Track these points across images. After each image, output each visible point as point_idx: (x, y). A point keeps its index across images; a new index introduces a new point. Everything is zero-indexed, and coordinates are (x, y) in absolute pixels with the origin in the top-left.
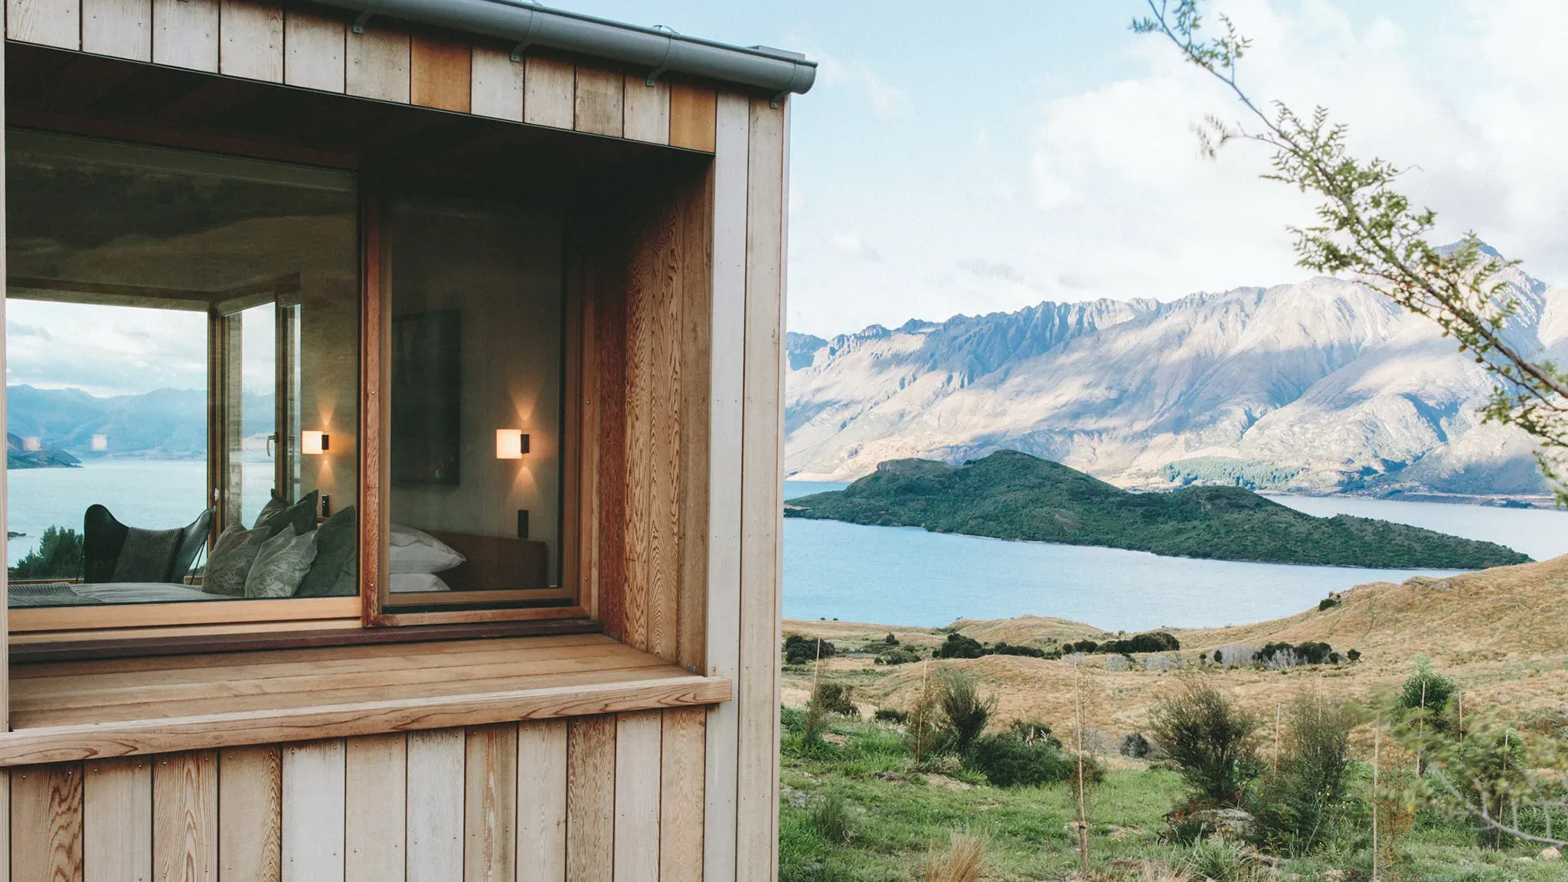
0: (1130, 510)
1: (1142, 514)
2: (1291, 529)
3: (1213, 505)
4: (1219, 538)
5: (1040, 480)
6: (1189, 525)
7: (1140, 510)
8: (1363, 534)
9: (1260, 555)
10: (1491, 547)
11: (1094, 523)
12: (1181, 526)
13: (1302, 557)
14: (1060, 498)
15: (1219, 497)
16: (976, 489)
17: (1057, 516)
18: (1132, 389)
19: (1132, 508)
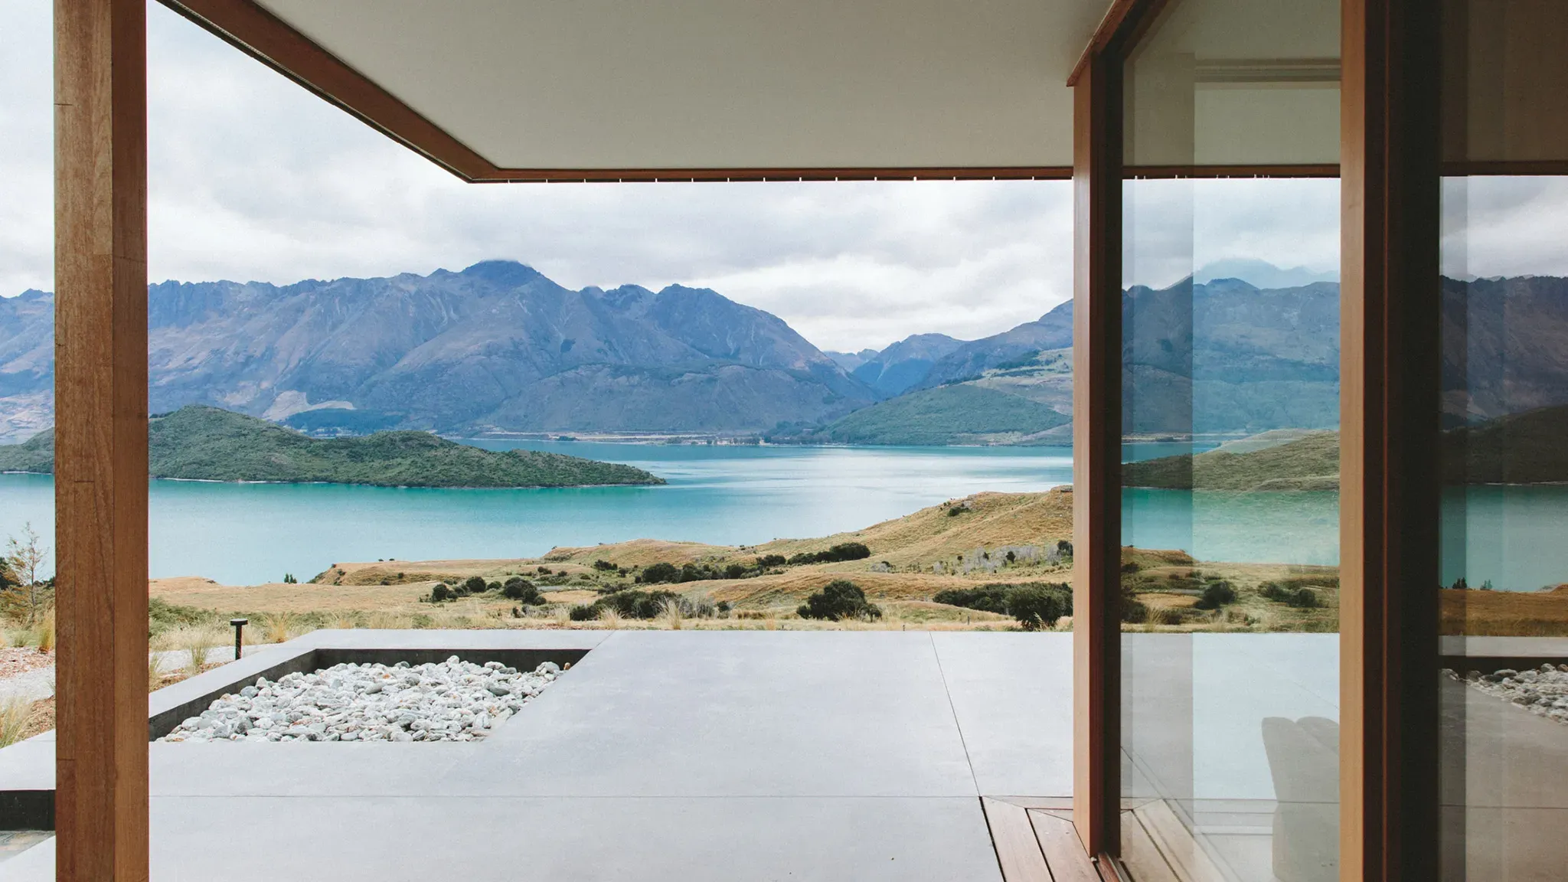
0: (335, 452)
1: (347, 454)
2: (484, 461)
3: (406, 445)
4: (428, 471)
5: (237, 430)
6: (394, 462)
7: (344, 452)
8: (536, 463)
9: (466, 483)
10: (625, 468)
11: (306, 464)
12: (387, 462)
13: (499, 482)
14: (267, 444)
15: (410, 439)
16: (174, 439)
17: (273, 459)
18: (258, 354)
19: (337, 450)
